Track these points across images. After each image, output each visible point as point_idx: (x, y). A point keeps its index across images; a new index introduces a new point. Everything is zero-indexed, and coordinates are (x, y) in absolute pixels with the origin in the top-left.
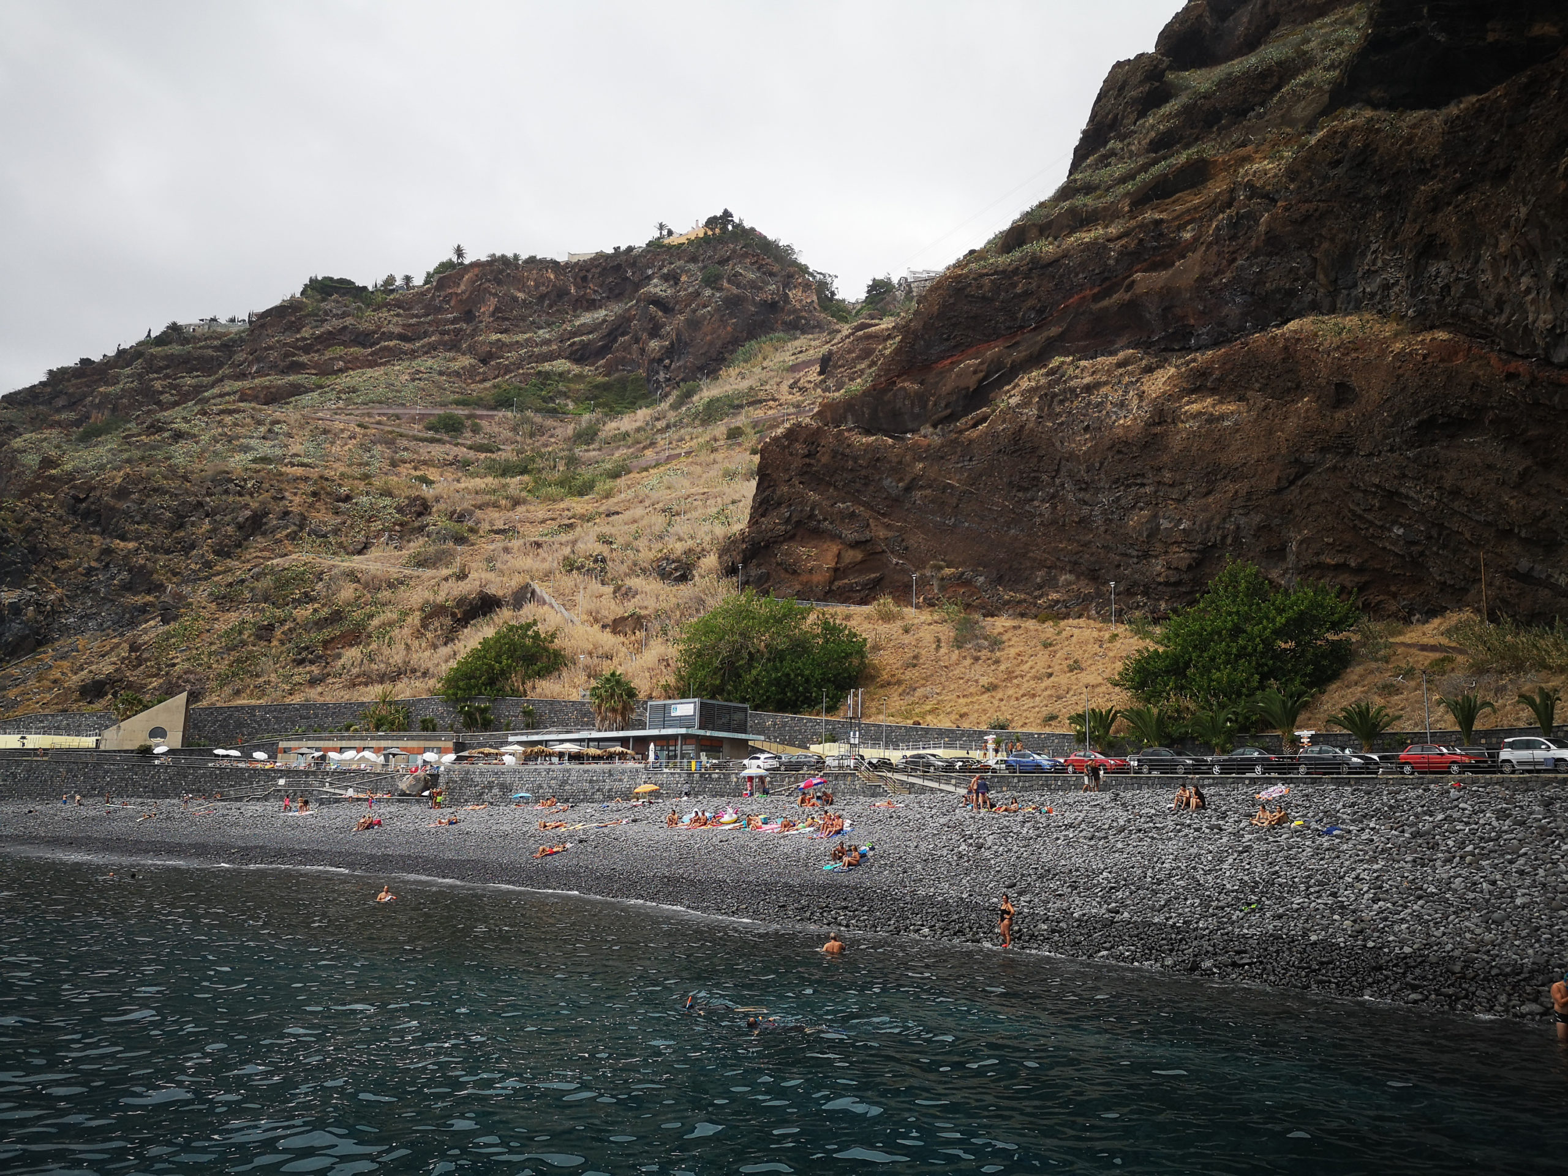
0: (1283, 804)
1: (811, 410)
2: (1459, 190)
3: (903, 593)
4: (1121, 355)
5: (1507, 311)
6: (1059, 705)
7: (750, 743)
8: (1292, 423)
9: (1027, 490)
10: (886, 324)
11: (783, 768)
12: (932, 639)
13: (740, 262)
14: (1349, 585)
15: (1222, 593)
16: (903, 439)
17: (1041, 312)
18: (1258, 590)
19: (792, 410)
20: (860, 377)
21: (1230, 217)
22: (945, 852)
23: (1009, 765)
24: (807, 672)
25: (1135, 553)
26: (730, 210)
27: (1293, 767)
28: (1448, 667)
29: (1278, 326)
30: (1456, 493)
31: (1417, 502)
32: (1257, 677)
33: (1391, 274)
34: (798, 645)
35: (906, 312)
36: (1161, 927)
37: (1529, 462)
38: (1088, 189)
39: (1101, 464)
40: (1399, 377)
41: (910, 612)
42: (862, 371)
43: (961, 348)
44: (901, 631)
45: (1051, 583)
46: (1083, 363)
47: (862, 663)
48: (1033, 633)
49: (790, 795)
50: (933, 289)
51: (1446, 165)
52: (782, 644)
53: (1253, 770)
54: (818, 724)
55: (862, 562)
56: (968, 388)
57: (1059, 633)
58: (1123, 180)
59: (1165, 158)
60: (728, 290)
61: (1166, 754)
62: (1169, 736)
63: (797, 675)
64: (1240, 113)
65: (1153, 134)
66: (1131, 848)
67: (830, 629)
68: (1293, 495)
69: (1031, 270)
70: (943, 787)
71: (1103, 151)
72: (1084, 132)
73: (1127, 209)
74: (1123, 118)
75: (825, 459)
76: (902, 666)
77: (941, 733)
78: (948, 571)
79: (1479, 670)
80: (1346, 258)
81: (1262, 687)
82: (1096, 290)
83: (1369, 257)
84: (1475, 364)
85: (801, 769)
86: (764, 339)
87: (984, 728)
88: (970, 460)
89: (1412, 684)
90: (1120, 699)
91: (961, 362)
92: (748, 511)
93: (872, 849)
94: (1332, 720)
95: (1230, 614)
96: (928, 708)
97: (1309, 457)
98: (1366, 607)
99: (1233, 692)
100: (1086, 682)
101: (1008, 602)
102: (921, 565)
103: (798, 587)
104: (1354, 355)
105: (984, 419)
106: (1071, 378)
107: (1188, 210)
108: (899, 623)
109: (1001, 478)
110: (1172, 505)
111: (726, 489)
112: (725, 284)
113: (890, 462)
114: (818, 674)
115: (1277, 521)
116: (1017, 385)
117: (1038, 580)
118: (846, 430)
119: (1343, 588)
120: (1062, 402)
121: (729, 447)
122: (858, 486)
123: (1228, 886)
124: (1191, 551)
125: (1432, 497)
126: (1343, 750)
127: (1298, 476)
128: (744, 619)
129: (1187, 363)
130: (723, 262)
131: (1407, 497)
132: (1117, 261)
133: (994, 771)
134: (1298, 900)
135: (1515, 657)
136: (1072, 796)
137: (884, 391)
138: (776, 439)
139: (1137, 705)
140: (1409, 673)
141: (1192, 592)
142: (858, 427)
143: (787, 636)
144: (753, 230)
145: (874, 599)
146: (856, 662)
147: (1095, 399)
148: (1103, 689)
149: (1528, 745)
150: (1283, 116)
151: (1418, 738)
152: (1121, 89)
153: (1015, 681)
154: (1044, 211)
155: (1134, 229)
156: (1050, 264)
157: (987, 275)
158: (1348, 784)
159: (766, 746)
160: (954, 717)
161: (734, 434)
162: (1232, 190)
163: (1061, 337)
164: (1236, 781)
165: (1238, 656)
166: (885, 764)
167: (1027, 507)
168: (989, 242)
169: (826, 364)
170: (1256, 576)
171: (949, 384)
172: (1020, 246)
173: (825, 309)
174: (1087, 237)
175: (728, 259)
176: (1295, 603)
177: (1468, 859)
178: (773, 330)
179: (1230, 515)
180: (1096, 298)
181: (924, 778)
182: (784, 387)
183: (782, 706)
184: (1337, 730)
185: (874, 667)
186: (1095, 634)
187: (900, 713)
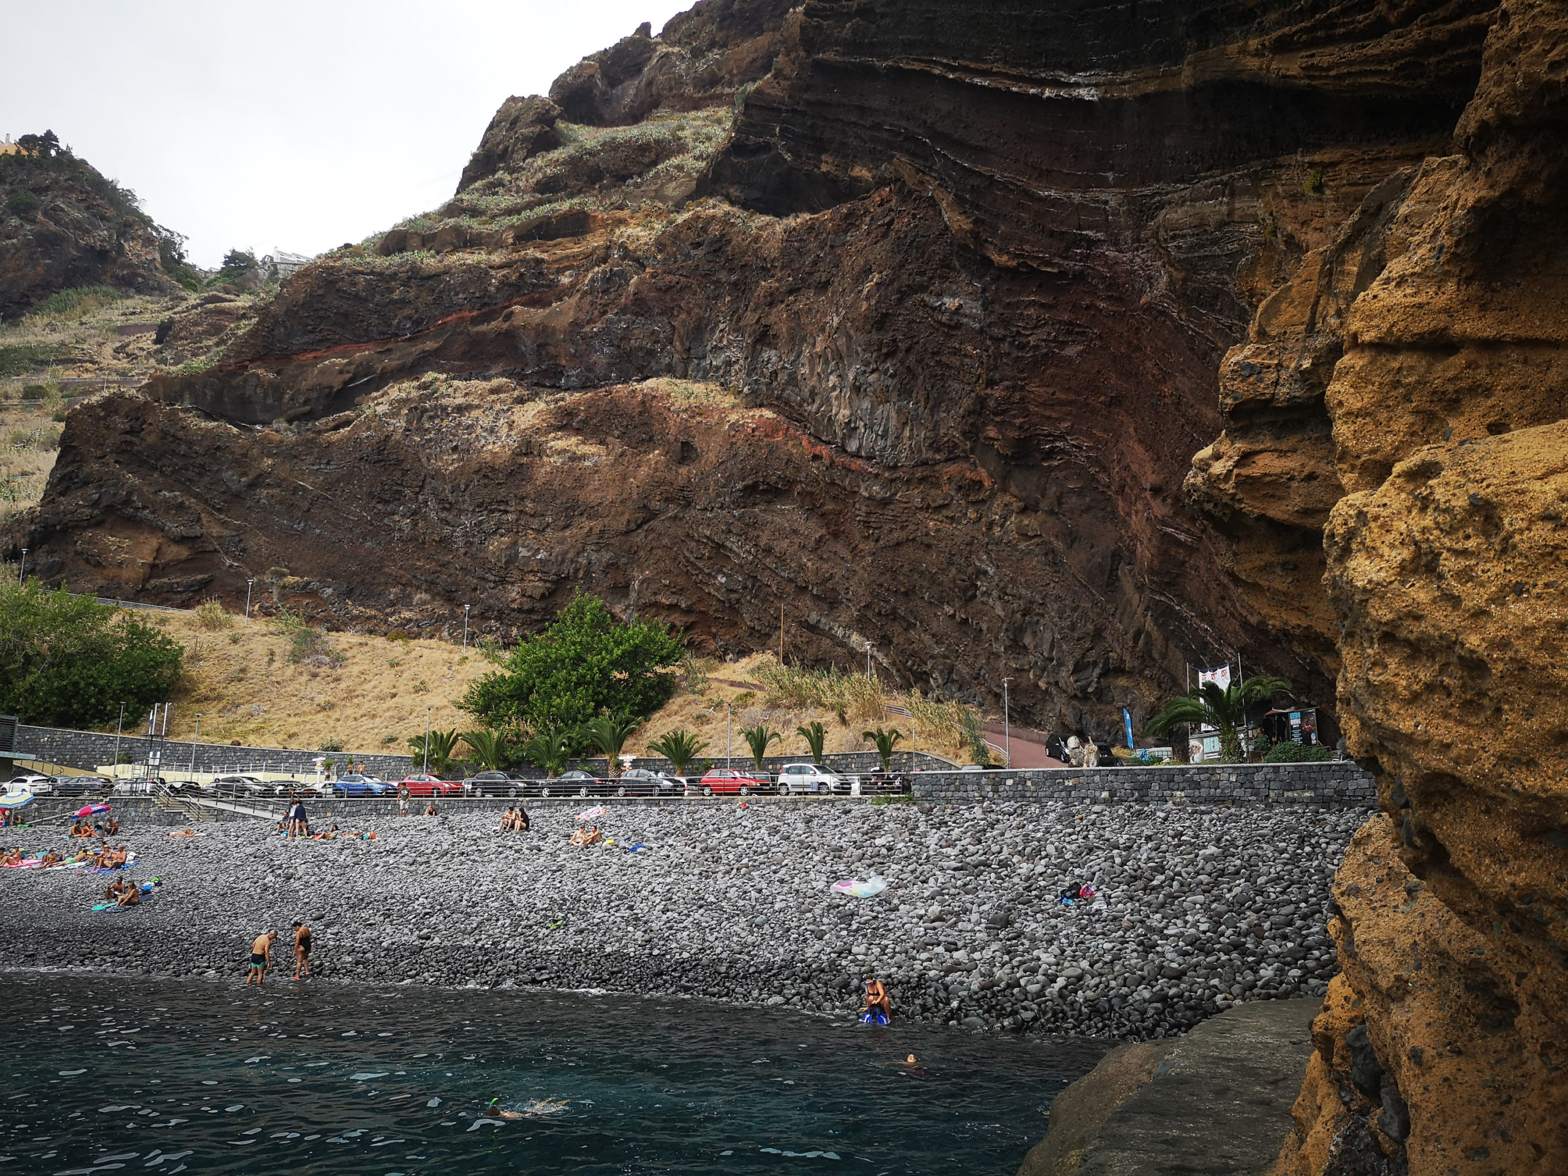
0: (599, 825)
1: (139, 381)
2: (791, 292)
3: (235, 599)
4: (495, 382)
5: (818, 401)
6: (399, 727)
7: (15, 763)
8: (643, 471)
9: (387, 502)
10: (243, 301)
11: (56, 793)
12: (265, 651)
13: (63, 196)
14: (678, 623)
15: (569, 623)
16: (251, 430)
17: (418, 323)
18: (603, 622)
19: (115, 377)
20: (205, 353)
21: (604, 272)
22: (247, 885)
23: (337, 790)
24: (102, 682)
25: (492, 578)
26: (55, 133)
27: (614, 789)
28: (750, 701)
29: (638, 381)
30: (768, 551)
31: (738, 555)
32: (592, 704)
33: (734, 353)
34: (93, 650)
35: (268, 293)
36: (468, 950)
37: (824, 531)
38: (474, 212)
39: (467, 486)
40: (732, 444)
41: (241, 621)
42: (209, 348)
43: (330, 344)
44: (228, 641)
45: (405, 600)
46: (456, 383)
47: (176, 673)
48: (380, 651)
49: (63, 824)
50: (300, 275)
51: (782, 268)
52: (71, 646)
53: (578, 793)
54: (111, 742)
55: (186, 561)
56: (331, 387)
57: (408, 653)
58: (509, 212)
59: (550, 202)
60: (42, 223)
61: (500, 777)
62: (506, 759)
63: (88, 685)
64: (621, 178)
65: (540, 175)
66: (451, 872)
67: (137, 633)
68: (639, 537)
69: (409, 278)
70: (258, 813)
71: (491, 178)
72: (475, 156)
73: (511, 241)
74: (513, 152)
75: (150, 439)
76: (225, 679)
77: (264, 754)
78: (291, 579)
79: (773, 705)
80: (699, 330)
81: (596, 713)
82: (475, 313)
83: (717, 334)
84: (790, 443)
85: (82, 794)
86: (86, 289)
87: (314, 749)
88: (328, 463)
89: (721, 715)
90: (465, 722)
91: (327, 358)
92: (42, 487)
93: (159, 884)
94: (653, 746)
95: (574, 644)
96: (252, 726)
97: (655, 505)
98: (690, 644)
99: (570, 717)
100: (429, 703)
101: (357, 617)
102: (260, 569)
103: (101, 582)
104: (699, 419)
105: (347, 423)
106: (443, 396)
107: (567, 257)
108: (226, 632)
109: (360, 487)
110: (531, 534)
111: (15, 457)
112: (40, 217)
113: (233, 453)
114: (116, 684)
115: (624, 560)
116: (385, 394)
117: (392, 597)
118: (182, 410)
119: (673, 627)
120: (431, 418)
121: (25, 409)
122: (190, 474)
123: (539, 905)
124: (545, 581)
125: (750, 552)
126: (657, 772)
127: (645, 521)
128: (22, 614)
129: (556, 401)
130: (39, 190)
131: (731, 550)
132: (498, 289)
133: (319, 795)
134: (599, 914)
135: (800, 696)
136: (398, 821)
137: (233, 374)
138: (89, 407)
139: (479, 729)
140: (719, 705)
141: (543, 621)
142: (197, 409)
143: (79, 638)
144: (83, 162)
145: (199, 603)
146: (167, 673)
147: (466, 420)
148: (447, 711)
149: (800, 771)
150: (656, 191)
151: (720, 763)
152: (514, 123)
153: (356, 701)
154: (428, 223)
155: (516, 262)
156: (430, 277)
157: (362, 273)
158: (658, 805)
159: (37, 767)
160: (281, 737)
161: (33, 394)
162: (608, 248)
163: (436, 353)
164: (563, 803)
165: (578, 684)
166: (192, 789)
167: (386, 521)
168: (367, 240)
169: (164, 333)
170: (601, 609)
171: (312, 378)
172: (401, 251)
173: (169, 271)
174: (470, 258)
175: (47, 189)
176: (631, 637)
177: (743, 871)
178: (101, 283)
179: (584, 550)
180: (475, 321)
181: (235, 803)
182: (108, 350)
183: (63, 721)
184: (657, 755)
185: (191, 680)
186: (446, 655)
187: (217, 731)
